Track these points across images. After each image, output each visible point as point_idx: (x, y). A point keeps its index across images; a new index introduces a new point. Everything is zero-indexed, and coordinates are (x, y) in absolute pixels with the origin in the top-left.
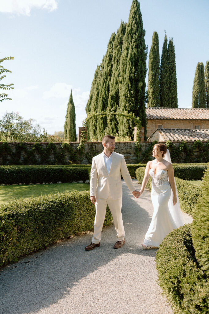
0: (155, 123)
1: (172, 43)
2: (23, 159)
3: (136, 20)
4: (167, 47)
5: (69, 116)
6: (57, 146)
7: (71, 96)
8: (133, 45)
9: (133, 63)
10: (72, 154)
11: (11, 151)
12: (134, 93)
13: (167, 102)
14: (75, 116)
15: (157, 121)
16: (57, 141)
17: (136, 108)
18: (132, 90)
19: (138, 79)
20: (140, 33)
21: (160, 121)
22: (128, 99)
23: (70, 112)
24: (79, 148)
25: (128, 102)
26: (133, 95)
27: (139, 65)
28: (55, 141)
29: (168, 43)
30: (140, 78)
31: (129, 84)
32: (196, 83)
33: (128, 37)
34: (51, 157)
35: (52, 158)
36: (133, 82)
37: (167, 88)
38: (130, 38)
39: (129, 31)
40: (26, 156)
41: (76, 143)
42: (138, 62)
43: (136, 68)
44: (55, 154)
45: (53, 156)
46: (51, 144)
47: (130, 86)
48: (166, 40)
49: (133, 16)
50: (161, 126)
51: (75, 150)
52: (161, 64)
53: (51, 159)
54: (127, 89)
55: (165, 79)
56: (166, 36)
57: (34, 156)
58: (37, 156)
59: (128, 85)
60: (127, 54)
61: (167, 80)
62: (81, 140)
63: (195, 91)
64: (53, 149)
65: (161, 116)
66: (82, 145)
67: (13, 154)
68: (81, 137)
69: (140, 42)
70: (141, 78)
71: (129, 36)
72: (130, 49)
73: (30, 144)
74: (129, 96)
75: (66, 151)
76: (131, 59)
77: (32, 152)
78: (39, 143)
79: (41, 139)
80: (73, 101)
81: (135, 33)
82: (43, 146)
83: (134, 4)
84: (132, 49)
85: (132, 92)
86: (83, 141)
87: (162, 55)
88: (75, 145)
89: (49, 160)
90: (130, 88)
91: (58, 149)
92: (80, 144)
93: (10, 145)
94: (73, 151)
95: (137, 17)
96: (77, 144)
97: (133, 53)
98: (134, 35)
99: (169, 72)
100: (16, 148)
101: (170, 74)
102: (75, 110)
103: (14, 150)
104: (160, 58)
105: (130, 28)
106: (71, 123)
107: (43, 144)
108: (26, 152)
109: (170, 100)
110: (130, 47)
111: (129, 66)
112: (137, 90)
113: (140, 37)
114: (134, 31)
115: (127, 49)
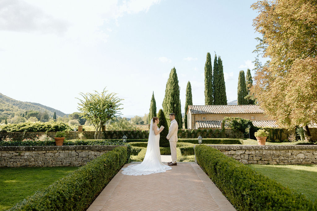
0: (200, 116)
1: (220, 59)
4: (217, 62)
5: (151, 110)
7: (153, 96)
13: (218, 99)
14: (156, 109)
15: (202, 115)
16: (140, 130)
19: (174, 103)
21: (204, 115)
22: (170, 111)
23: (152, 107)
29: (217, 59)
32: (239, 85)
37: (218, 90)
41: (147, 131)
42: (174, 95)
44: (139, 135)
46: (138, 131)
48: (216, 58)
50: (205, 117)
52: (214, 73)
55: (216, 84)
56: (216, 55)
58: (132, 136)
61: (217, 84)
63: (239, 90)
65: (204, 112)
70: (176, 102)
73: (129, 131)
76: (171, 94)
77: (130, 134)
87: (214, 68)
93: (122, 132)
95: (174, 76)
97: (172, 92)
99: (218, 79)
100: (124, 133)
101: (220, 80)
102: (156, 105)
104: (213, 69)
105: (171, 81)
109: (220, 97)
110: (171, 89)
111: (171, 97)
112: (174, 108)
113: (176, 84)
114: (173, 82)
115: (170, 90)
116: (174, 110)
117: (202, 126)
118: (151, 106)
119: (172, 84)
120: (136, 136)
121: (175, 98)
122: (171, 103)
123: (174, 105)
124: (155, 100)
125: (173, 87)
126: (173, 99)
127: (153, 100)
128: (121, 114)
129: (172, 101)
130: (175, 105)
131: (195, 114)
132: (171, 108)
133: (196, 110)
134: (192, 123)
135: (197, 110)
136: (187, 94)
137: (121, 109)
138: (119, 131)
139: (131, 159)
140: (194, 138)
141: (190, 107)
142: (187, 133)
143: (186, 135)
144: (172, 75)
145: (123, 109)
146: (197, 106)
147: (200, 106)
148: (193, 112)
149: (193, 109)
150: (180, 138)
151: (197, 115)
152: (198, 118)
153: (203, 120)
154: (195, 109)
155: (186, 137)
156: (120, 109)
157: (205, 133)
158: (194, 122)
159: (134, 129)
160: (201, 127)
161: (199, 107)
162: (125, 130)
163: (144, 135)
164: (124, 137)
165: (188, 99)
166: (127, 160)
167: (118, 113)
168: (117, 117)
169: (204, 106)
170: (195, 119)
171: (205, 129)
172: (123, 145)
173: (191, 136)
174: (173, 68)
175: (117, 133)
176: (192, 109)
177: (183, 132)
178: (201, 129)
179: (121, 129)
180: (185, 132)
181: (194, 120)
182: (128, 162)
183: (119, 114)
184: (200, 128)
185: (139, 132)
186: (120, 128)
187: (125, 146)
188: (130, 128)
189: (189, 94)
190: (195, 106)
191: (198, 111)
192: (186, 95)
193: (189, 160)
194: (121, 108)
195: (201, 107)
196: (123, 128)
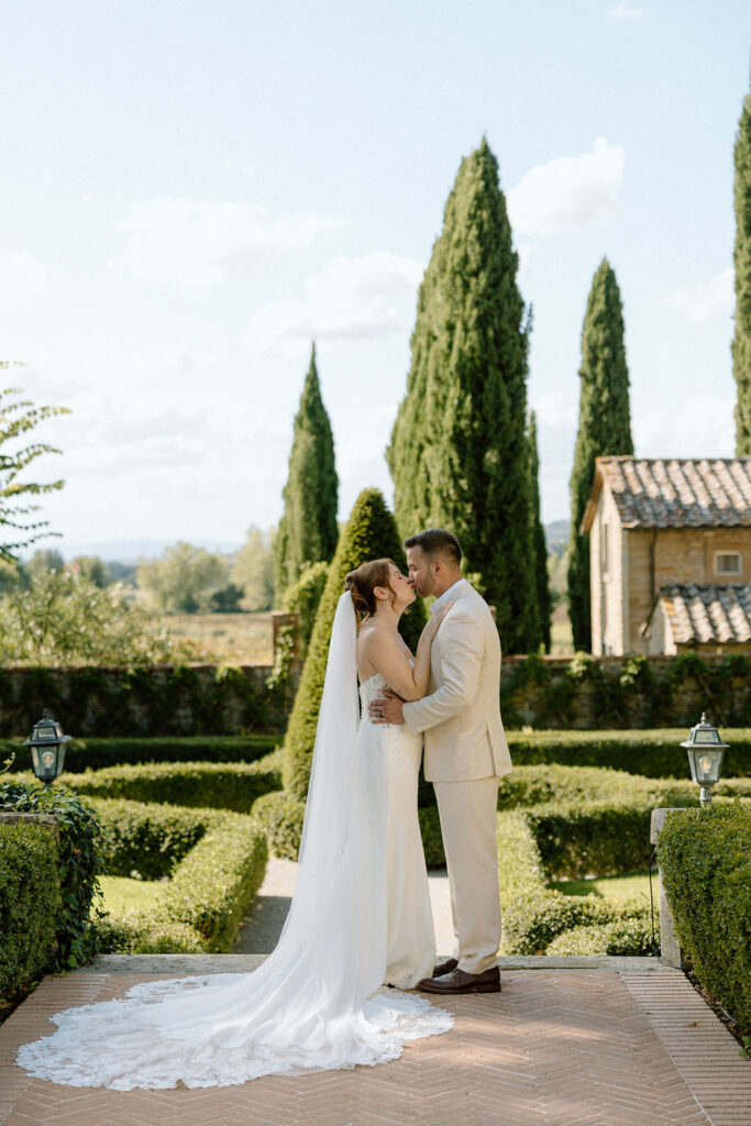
0: (698, 544)
2: (93, 721)
3: (480, 227)
5: (297, 495)
6: (201, 677)
7: (313, 381)
8: (470, 316)
9: (468, 379)
10: (250, 704)
11: (56, 695)
12: (470, 487)
14: (334, 485)
15: (710, 534)
16: (201, 660)
17: (479, 539)
18: (462, 477)
19: (484, 437)
20: (494, 270)
21: (729, 537)
22: (451, 505)
23: (305, 472)
24: (274, 683)
25: (450, 518)
26: (468, 495)
27: (487, 385)
28: (193, 660)
30: (491, 433)
31: (454, 455)
33: (454, 284)
34: (181, 712)
35: (186, 717)
36: (469, 446)
38: (460, 290)
39: (459, 264)
40: (102, 711)
41: (263, 668)
42: (486, 375)
43: (478, 398)
44: (194, 702)
45: (189, 711)
46: (184, 670)
47: (456, 461)
49: (473, 212)
50: (736, 557)
51: (259, 690)
53: (184, 722)
54: (448, 471)
57: (129, 712)
58: (137, 710)
59: (451, 460)
60: (450, 346)
62: (279, 657)
64: (189, 687)
65: (731, 509)
66: (281, 674)
67: (63, 702)
68: (281, 646)
69: (497, 301)
70: (497, 431)
71: (459, 281)
72: (459, 331)
73: (116, 672)
74: (454, 497)
75: (232, 694)
76: (460, 367)
77: (123, 699)
78: (143, 666)
79: (149, 654)
80: (321, 407)
81: (475, 274)
82: (156, 677)
83: (478, 164)
84: (466, 330)
85: (464, 483)
86: (285, 661)
88: (259, 673)
89: (174, 722)
90: (457, 469)
91: (204, 688)
92: (277, 671)
93: (55, 676)
94: (252, 692)
95: (485, 214)
96: (267, 671)
97: (468, 344)
98: (473, 281)
100: (72, 685)
102: (332, 456)
103: (65, 693)
105: (459, 253)
106: (308, 530)
107: (157, 671)
108: (104, 697)
110: (459, 326)
111: (454, 392)
112: (480, 476)
113: (494, 284)
114: (473, 265)
115: (451, 328)
116: (477, 496)
117: (714, 628)
118: (299, 464)
119: (466, 285)
120: (172, 715)
121: (488, 396)
122: (458, 439)
123: (479, 458)
124: (324, 415)
125: (476, 304)
126: (477, 405)
127: (314, 416)
128: (44, 530)
129: (464, 423)
130: (492, 457)
131: (655, 530)
132: (455, 477)
133: (661, 499)
134: (631, 603)
135: (669, 496)
136: (593, 362)
137: (47, 487)
138: (27, 672)
139: (93, 930)
140: (650, 724)
141: (613, 467)
142: (585, 688)
143: (582, 704)
144: (465, 203)
145: (59, 485)
146: (667, 463)
147: (696, 463)
148: (637, 513)
149: (637, 490)
150: (528, 731)
151: (672, 536)
152: (677, 562)
153: (717, 573)
154: (653, 491)
155: (580, 722)
156: (33, 488)
157: (737, 682)
158: (644, 599)
159: (156, 658)
160: (706, 634)
161: (688, 469)
162: (79, 662)
163: (235, 706)
164: (41, 734)
165: (594, 409)
166: (64, 938)
167: (19, 519)
168: (14, 552)
169: (728, 463)
170: (652, 569)
171: (736, 652)
172: (27, 808)
173: (622, 709)
174: (478, 146)
175: (9, 688)
176: (628, 491)
177: (556, 681)
178: (702, 654)
179: (46, 656)
180: (574, 680)
181: (644, 578)
182: (72, 961)
183: (31, 533)
184: (695, 642)
185: (196, 682)
186: (40, 642)
187: (43, 817)
188: (122, 641)
189: (606, 369)
190: (659, 468)
191: (677, 500)
192: (582, 374)
193: (609, 929)
194: (41, 481)
195: (704, 467)
196: (65, 644)
